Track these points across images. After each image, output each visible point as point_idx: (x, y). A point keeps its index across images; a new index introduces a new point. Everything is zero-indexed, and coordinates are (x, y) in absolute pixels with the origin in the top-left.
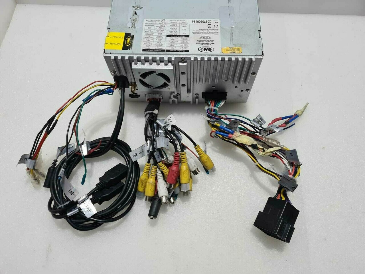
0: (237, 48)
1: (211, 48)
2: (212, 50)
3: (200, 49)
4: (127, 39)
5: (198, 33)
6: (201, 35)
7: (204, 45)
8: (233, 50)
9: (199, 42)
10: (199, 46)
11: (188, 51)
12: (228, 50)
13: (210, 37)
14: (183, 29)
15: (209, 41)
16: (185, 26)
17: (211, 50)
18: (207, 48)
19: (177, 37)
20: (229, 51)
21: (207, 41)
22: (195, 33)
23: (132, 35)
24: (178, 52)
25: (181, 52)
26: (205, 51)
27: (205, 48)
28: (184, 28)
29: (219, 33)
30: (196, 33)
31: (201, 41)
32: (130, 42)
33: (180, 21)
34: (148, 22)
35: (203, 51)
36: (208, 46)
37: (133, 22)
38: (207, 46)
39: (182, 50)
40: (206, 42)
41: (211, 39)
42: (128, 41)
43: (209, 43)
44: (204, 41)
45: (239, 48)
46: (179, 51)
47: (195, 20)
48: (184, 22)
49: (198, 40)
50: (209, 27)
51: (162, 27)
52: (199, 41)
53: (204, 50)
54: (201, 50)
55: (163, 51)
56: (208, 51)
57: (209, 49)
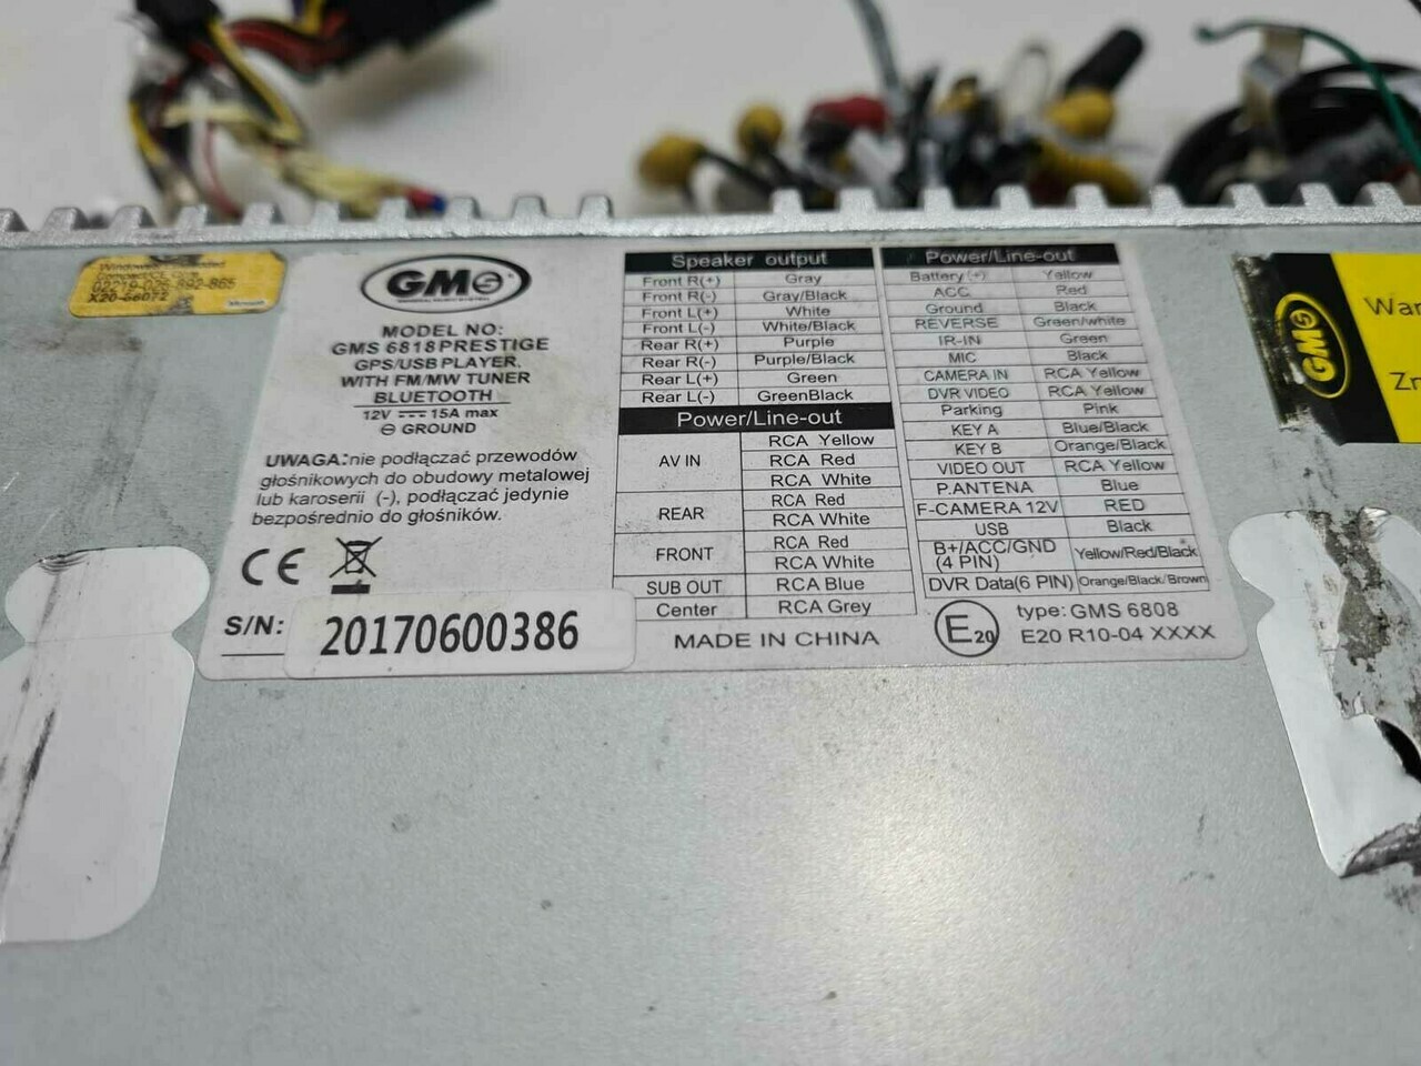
0: (116, 308)
1: (392, 299)
2: (378, 287)
3: (513, 282)
4: (1335, 357)
5: (517, 467)
6: (483, 438)
7: (458, 323)
8: (165, 283)
9: (510, 360)
10: (516, 318)
11: (637, 263)
12: (215, 283)
13: (381, 422)
14: (698, 513)
15: (391, 374)
16: (672, 554)
17: (393, 287)
18: (438, 301)
19: (762, 410)
20: (205, 273)
21: (424, 372)
22: (552, 466)
23: (1307, 424)
24: (746, 253)
25: (711, 254)
26: (452, 267)
27: (454, 300)
28: (685, 535)
30: (538, 466)
31: (489, 369)
32: (1289, 334)
33: (738, 640)
34: (1173, 609)
35: (475, 267)
36: (416, 320)
37: (1378, 602)
38: (431, 320)
39: (699, 268)
40: (431, 363)
41: (366, 394)
42: (1310, 340)
43: (404, 346)
44: (449, 370)
45: (96, 309)
46: (733, 254)
47: (532, 656)
49: (524, 377)
50: (357, 551)
52: (507, 370)
53: (462, 276)
54: (503, 271)
55: (895, 257)
56: (428, 270)
57: (414, 287)
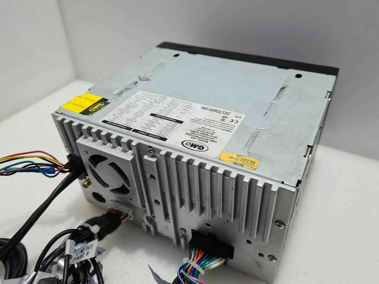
0: (251, 159)
1: (204, 146)
2: (205, 149)
3: (185, 143)
4: (97, 105)
5: (199, 122)
6: (200, 126)
7: (196, 140)
8: (241, 161)
9: (192, 133)
10: (188, 138)
11: (165, 139)
12: (232, 158)
13: (214, 132)
14: (181, 112)
15: (209, 136)
16: (187, 110)
17: (203, 148)
18: (197, 144)
19: (165, 119)
20: (233, 160)
21: (205, 135)
22: (194, 121)
23: (108, 101)
24: (149, 136)
25: (154, 137)
26: (192, 148)
27: (195, 143)
28: (183, 111)
29: (233, 131)
30: (196, 121)
31: (195, 133)
32: (97, 108)
33: (185, 103)
34: (143, 94)
35: (189, 147)
36: (202, 142)
37: (123, 90)
38: (200, 141)
39: (157, 136)
40: (203, 136)
41: (214, 135)
43: (206, 139)
44: (201, 135)
45: (255, 160)
46: (150, 136)
47: (207, 107)
48: (191, 105)
49: (191, 131)
50: (223, 120)
51: (155, 104)
52: (193, 132)
53: (191, 146)
54: (185, 145)
55: (130, 129)
56: (196, 149)
57: (200, 147)
